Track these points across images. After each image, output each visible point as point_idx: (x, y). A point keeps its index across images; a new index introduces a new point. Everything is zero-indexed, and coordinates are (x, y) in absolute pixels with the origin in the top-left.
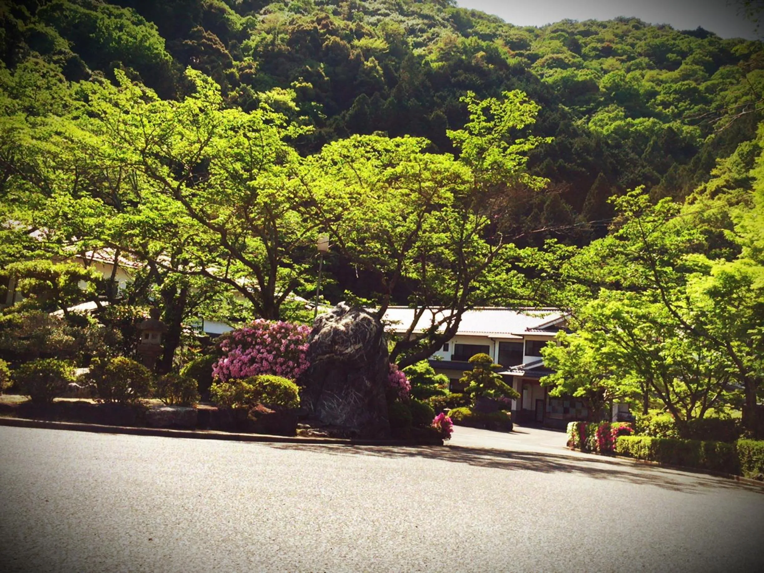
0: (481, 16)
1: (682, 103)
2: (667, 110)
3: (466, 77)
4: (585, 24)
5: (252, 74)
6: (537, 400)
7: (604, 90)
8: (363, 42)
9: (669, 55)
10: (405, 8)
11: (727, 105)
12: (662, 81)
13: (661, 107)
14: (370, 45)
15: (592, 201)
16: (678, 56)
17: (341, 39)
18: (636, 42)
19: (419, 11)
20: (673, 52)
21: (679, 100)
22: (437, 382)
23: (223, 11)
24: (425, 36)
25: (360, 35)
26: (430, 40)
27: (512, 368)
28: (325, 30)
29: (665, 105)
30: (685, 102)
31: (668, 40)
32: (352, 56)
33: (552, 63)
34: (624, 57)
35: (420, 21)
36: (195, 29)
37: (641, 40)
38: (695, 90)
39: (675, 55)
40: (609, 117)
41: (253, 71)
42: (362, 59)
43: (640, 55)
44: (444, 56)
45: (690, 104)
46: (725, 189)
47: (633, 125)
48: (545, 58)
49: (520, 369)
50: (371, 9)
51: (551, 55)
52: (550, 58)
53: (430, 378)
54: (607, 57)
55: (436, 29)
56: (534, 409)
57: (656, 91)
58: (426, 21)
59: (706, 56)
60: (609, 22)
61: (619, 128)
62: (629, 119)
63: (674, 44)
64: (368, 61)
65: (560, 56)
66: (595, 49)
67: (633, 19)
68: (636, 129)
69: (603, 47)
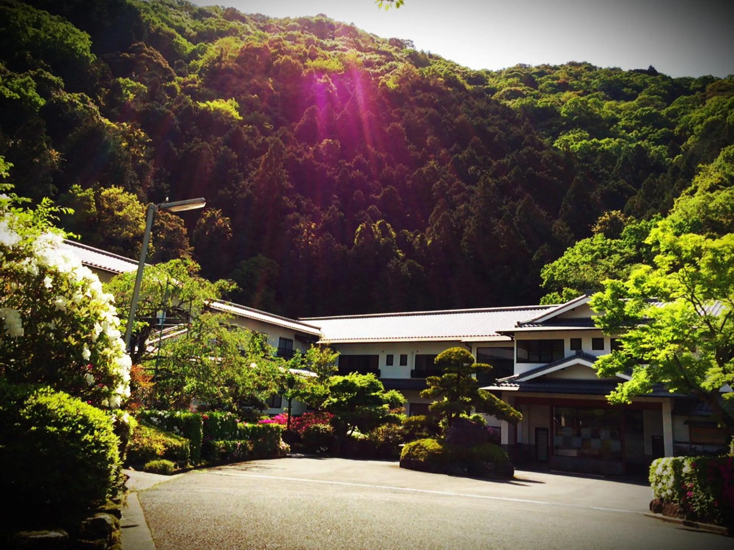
0: (438, 58)
1: (645, 128)
2: (630, 134)
3: (424, 96)
4: (538, 67)
5: (195, 88)
6: (537, 429)
7: (565, 115)
8: (317, 63)
9: (625, 90)
10: (363, 45)
11: (692, 126)
12: (621, 110)
13: (624, 131)
14: (324, 66)
15: (570, 206)
16: (633, 90)
17: (293, 58)
18: (590, 80)
19: (376, 48)
20: (628, 87)
21: (641, 126)
22: (387, 402)
23: (173, 36)
24: (382, 68)
25: (313, 57)
26: (388, 71)
27: (500, 380)
28: (277, 50)
29: (629, 129)
30: (647, 127)
31: (621, 77)
32: (304, 73)
33: (510, 94)
34: (581, 92)
35: (378, 56)
36: (136, 45)
37: (595, 79)
38: (657, 115)
39: (630, 90)
40: (574, 138)
41: (196, 85)
42: (315, 76)
43: (596, 90)
44: (402, 80)
45: (653, 128)
46: (721, 187)
47: (599, 145)
48: (503, 90)
49: (511, 381)
50: (329, 45)
51: (509, 88)
52: (508, 91)
53: (377, 396)
54: (564, 91)
55: (394, 63)
56: (533, 442)
57: (617, 118)
58: (383, 56)
59: (662, 89)
60: (562, 66)
61: (585, 147)
62: (595, 140)
63: (628, 80)
64: (321, 78)
65: (518, 88)
66: (551, 85)
67: (585, 63)
68: (603, 148)
69: (559, 83)
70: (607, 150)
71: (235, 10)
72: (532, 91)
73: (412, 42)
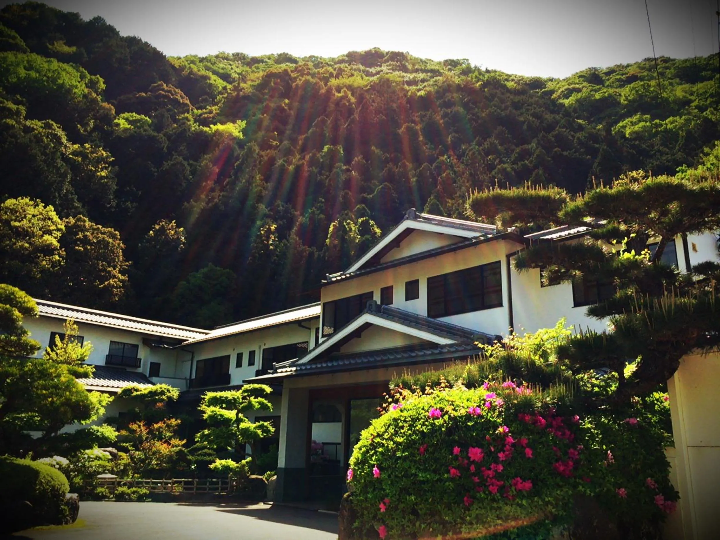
2: (704, 113)
4: (609, 68)
5: (208, 117)
7: (626, 103)
9: (703, 73)
10: (410, 67)
12: (695, 92)
18: (665, 71)
20: (707, 70)
23: (207, 78)
32: (322, 90)
33: (567, 93)
35: (424, 75)
36: (155, 85)
37: (670, 69)
39: (709, 72)
40: (632, 122)
41: (211, 115)
42: (334, 92)
47: (661, 125)
48: (562, 90)
50: (374, 72)
51: (567, 87)
52: (566, 90)
57: (690, 99)
60: (636, 63)
61: (643, 129)
62: (657, 121)
64: (339, 93)
65: (577, 86)
68: (666, 128)
69: (627, 77)
70: (671, 130)
71: (287, 54)
72: (594, 87)
73: (467, 60)
